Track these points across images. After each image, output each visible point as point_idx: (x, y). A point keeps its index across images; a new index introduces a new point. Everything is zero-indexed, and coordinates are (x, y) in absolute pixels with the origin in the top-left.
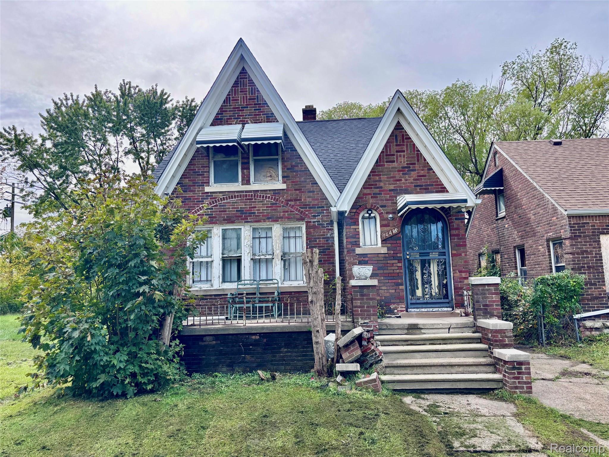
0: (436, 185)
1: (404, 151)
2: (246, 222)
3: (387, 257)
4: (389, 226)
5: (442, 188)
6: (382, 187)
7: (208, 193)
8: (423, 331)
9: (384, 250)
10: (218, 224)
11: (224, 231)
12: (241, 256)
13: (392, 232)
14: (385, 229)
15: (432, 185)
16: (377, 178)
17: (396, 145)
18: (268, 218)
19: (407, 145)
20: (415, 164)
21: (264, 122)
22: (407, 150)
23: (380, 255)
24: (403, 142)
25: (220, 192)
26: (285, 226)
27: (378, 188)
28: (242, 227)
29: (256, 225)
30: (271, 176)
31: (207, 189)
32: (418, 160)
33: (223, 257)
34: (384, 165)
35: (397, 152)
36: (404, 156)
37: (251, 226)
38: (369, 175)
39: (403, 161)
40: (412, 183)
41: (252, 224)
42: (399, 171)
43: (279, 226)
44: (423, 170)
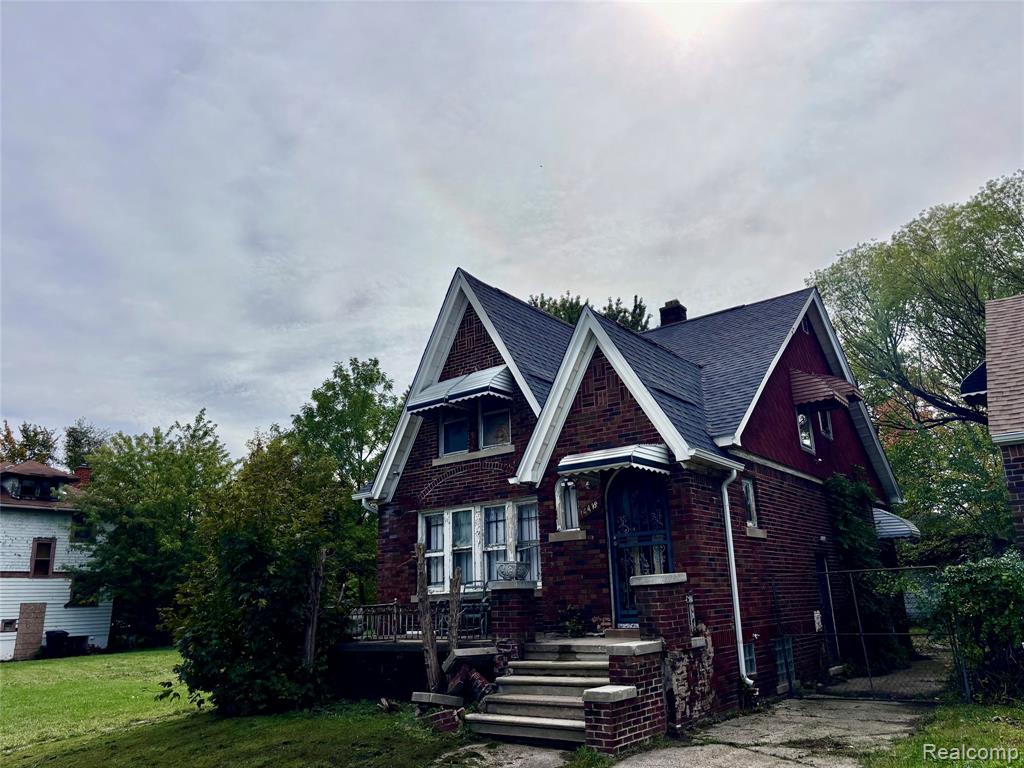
0: (647, 432)
1: (604, 388)
2: (474, 501)
3: (587, 545)
4: (587, 499)
5: (655, 435)
6: (578, 443)
7: (435, 467)
8: (578, 656)
9: (582, 536)
10: (448, 505)
11: (455, 515)
12: (471, 549)
13: (591, 507)
14: (584, 502)
15: (641, 433)
16: (572, 429)
17: (596, 381)
18: (496, 494)
19: (608, 378)
20: (618, 404)
21: (491, 366)
22: (609, 385)
23: (578, 543)
24: (604, 374)
25: (448, 465)
26: (520, 504)
27: (573, 444)
28: (472, 509)
29: (488, 505)
30: (502, 437)
31: (436, 463)
32: (623, 398)
33: (453, 551)
34: (580, 411)
35: (596, 389)
36: (605, 394)
37: (482, 507)
38: (564, 428)
39: (604, 401)
40: (616, 432)
41: (483, 503)
42: (600, 417)
43: (511, 503)
44: (629, 411)
